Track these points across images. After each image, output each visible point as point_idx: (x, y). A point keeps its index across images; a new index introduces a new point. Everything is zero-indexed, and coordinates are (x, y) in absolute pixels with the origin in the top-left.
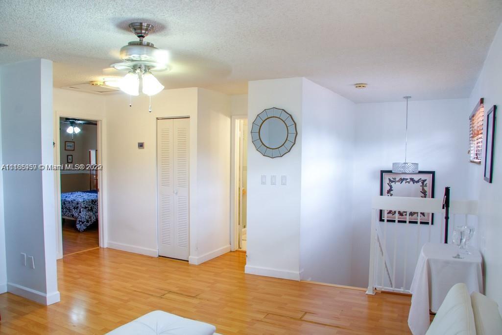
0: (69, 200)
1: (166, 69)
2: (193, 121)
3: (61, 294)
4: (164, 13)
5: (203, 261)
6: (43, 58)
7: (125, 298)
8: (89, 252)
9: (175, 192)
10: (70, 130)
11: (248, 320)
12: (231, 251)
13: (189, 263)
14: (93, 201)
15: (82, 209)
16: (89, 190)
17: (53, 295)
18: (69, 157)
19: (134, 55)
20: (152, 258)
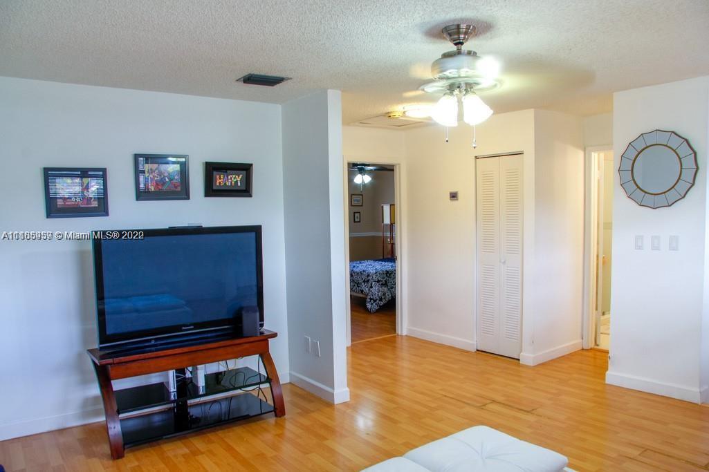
0: (358, 270)
1: (495, 86)
2: (529, 159)
3: (350, 392)
4: (491, 6)
5: (541, 362)
6: (331, 88)
7: (433, 405)
8: (384, 339)
9: (503, 261)
10: (359, 179)
11: (614, 455)
12: (583, 349)
13: (521, 362)
14: (387, 272)
15: (374, 283)
16: (381, 258)
17: (341, 392)
18: (357, 215)
19: (451, 71)
20: (467, 352)
